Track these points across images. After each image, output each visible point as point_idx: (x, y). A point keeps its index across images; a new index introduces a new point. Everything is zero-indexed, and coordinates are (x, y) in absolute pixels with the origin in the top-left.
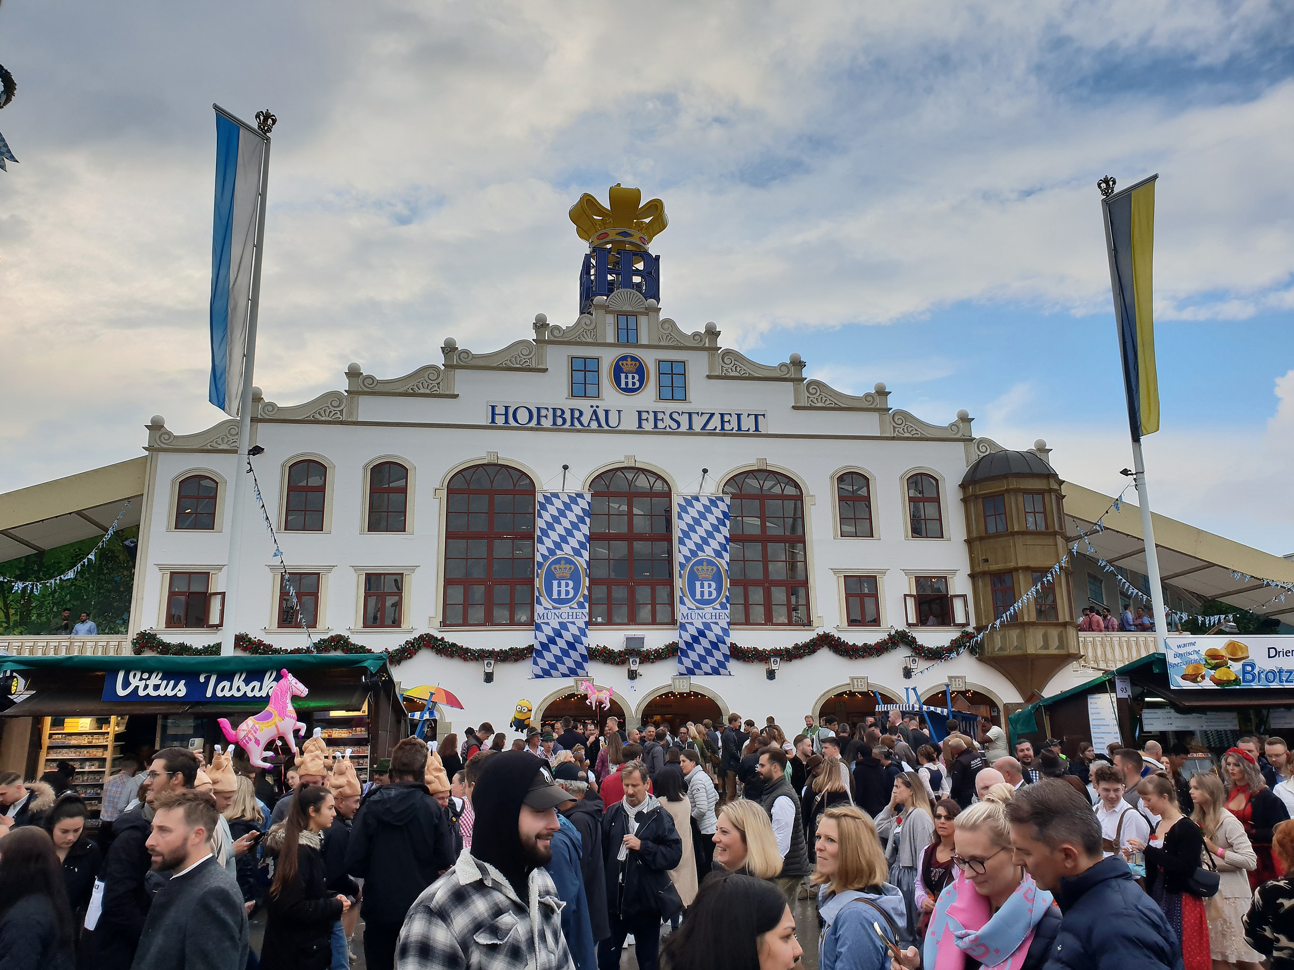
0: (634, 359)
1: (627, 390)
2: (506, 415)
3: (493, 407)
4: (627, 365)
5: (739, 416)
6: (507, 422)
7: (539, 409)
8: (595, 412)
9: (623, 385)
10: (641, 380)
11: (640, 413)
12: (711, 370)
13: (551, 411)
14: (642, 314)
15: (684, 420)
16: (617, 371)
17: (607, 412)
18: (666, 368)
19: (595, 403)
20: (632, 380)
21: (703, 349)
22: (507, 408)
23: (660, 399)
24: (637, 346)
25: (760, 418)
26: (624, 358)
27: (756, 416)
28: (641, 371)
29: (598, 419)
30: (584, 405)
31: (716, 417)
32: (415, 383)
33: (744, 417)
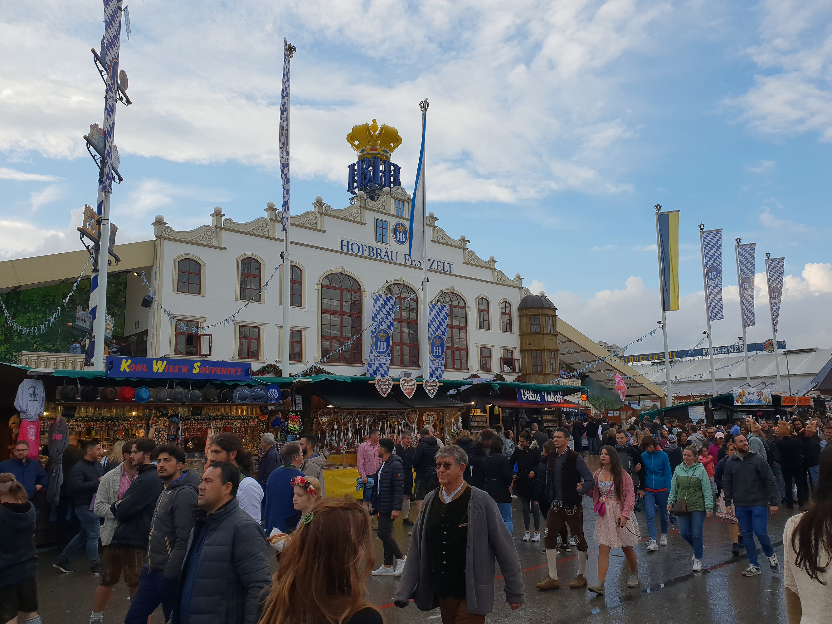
0: (403, 225)
1: (400, 242)
2: (348, 246)
3: (342, 242)
4: (400, 228)
6: (348, 250)
7: (362, 246)
8: (386, 251)
9: (398, 239)
10: (406, 238)
11: (405, 255)
12: (433, 237)
13: (367, 248)
14: (406, 201)
16: (396, 230)
19: (387, 246)
20: (402, 236)
21: (430, 226)
24: (403, 218)
26: (399, 224)
27: (450, 265)
28: (406, 232)
29: (388, 256)
30: (382, 247)
31: (435, 263)
32: (305, 220)
33: (445, 264)
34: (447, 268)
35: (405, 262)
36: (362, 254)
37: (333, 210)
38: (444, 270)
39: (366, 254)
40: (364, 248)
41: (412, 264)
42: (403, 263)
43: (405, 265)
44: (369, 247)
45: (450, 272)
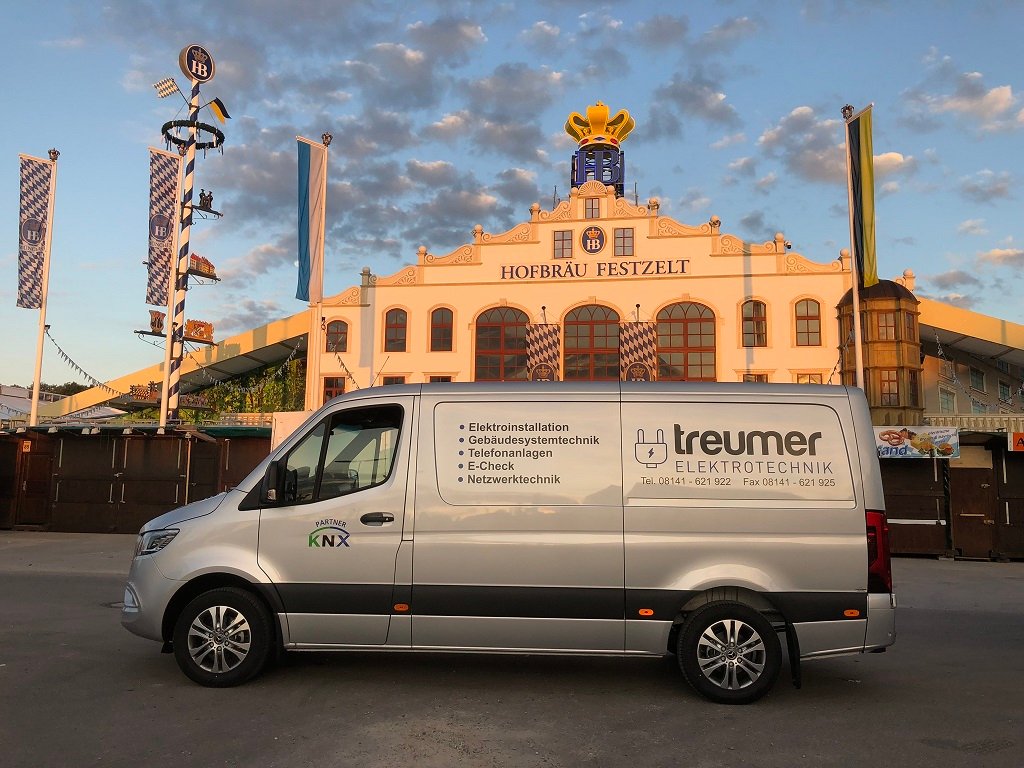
0: (596, 229)
1: (592, 251)
2: (512, 272)
3: (504, 268)
4: (591, 234)
5: (670, 262)
6: (512, 277)
7: (532, 267)
8: (569, 266)
9: (588, 248)
10: (602, 243)
11: (599, 264)
12: (650, 233)
14: (602, 197)
15: (630, 268)
16: (585, 238)
17: (577, 266)
18: (620, 234)
19: (569, 260)
20: (595, 244)
21: (646, 218)
22: (512, 267)
23: (615, 254)
24: (598, 219)
25: (686, 263)
26: (590, 229)
27: (683, 262)
28: (601, 238)
29: (571, 271)
31: (654, 265)
32: (457, 256)
33: (674, 263)
34: (676, 267)
35: (599, 274)
36: (532, 277)
38: (670, 272)
39: (537, 276)
40: (535, 269)
41: (610, 274)
42: (596, 277)
43: (598, 279)
44: (542, 266)
45: (683, 273)
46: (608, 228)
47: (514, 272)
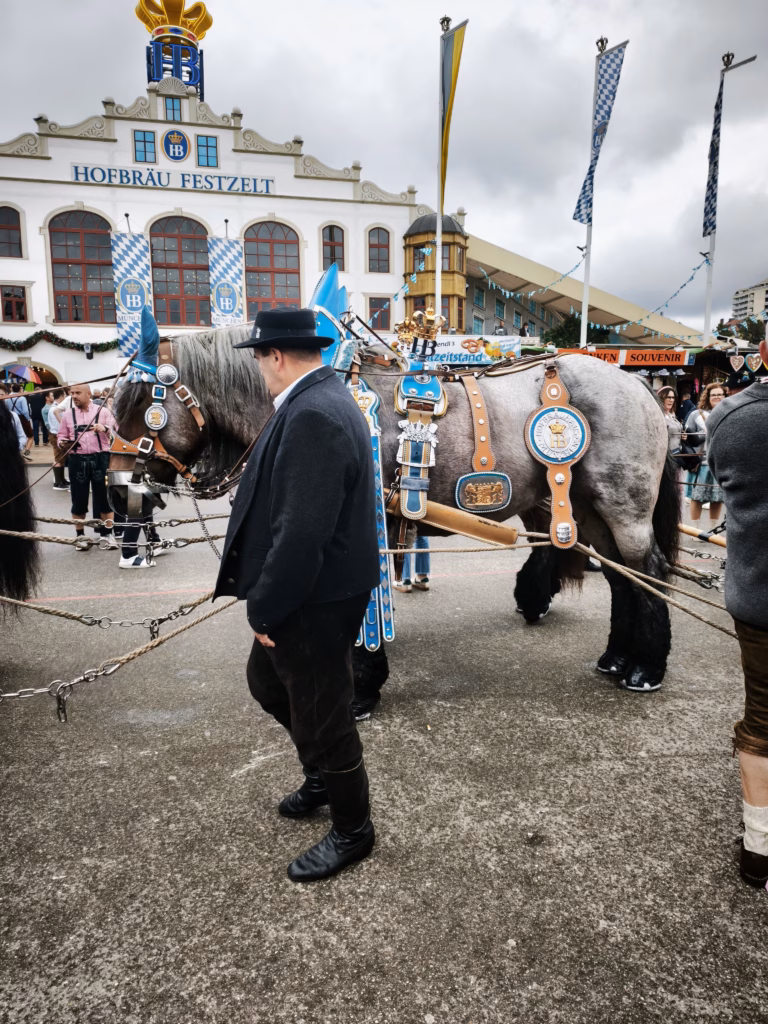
0: (179, 133)
1: (175, 158)
2: (86, 174)
3: (76, 168)
4: (175, 138)
5: (255, 180)
6: (87, 179)
7: (110, 170)
8: (151, 174)
9: (172, 154)
10: (185, 151)
11: (183, 175)
12: (235, 145)
13: (118, 172)
14: (184, 97)
15: (215, 182)
16: (167, 142)
17: (159, 174)
18: (203, 141)
19: (150, 166)
20: (178, 150)
21: (230, 128)
22: (86, 169)
23: (199, 165)
24: (180, 123)
25: (270, 183)
26: (172, 133)
27: (267, 181)
28: (184, 143)
29: (153, 180)
30: (143, 168)
31: (239, 182)
32: (19, 146)
33: (258, 182)
34: (261, 187)
35: (184, 185)
36: (110, 181)
37: (61, 129)
38: (255, 190)
39: (115, 181)
40: (113, 173)
41: (195, 186)
42: (180, 186)
43: (183, 189)
44: (121, 171)
45: (267, 191)
46: (190, 133)
47: (89, 173)
